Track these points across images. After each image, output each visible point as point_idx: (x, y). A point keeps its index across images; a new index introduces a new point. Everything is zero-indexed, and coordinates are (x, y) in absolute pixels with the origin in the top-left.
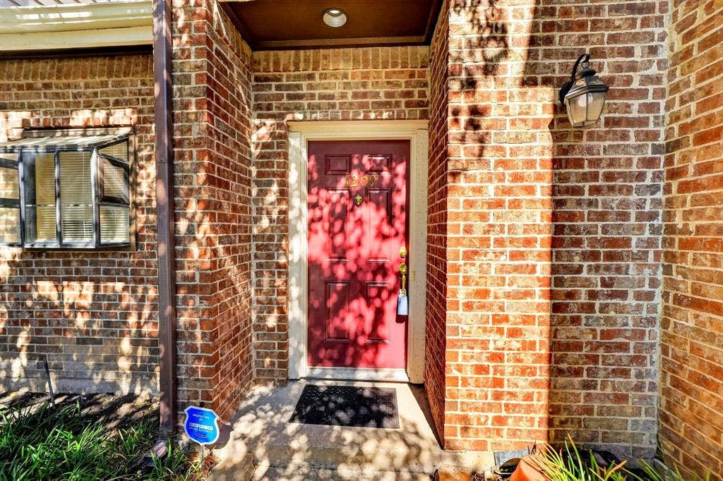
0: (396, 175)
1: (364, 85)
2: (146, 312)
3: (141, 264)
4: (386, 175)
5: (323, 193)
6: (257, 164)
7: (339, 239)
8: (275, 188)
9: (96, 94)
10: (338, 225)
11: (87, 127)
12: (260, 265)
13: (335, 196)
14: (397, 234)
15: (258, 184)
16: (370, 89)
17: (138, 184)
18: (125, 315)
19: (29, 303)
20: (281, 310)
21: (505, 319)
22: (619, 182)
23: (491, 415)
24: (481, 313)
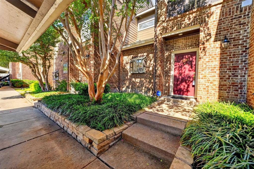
0: (193, 59)
1: (186, 43)
2: (147, 83)
3: (147, 76)
4: (191, 59)
5: (177, 63)
6: (166, 59)
7: (180, 71)
8: (169, 63)
9: (142, 51)
10: (180, 69)
11: (140, 56)
12: (165, 76)
13: (180, 64)
14: (193, 70)
15: (166, 62)
16: (187, 43)
17: (147, 64)
18: (144, 83)
19: (131, 81)
20: (169, 83)
21: (210, 80)
22: (237, 56)
23: (206, 96)
24: (204, 79)
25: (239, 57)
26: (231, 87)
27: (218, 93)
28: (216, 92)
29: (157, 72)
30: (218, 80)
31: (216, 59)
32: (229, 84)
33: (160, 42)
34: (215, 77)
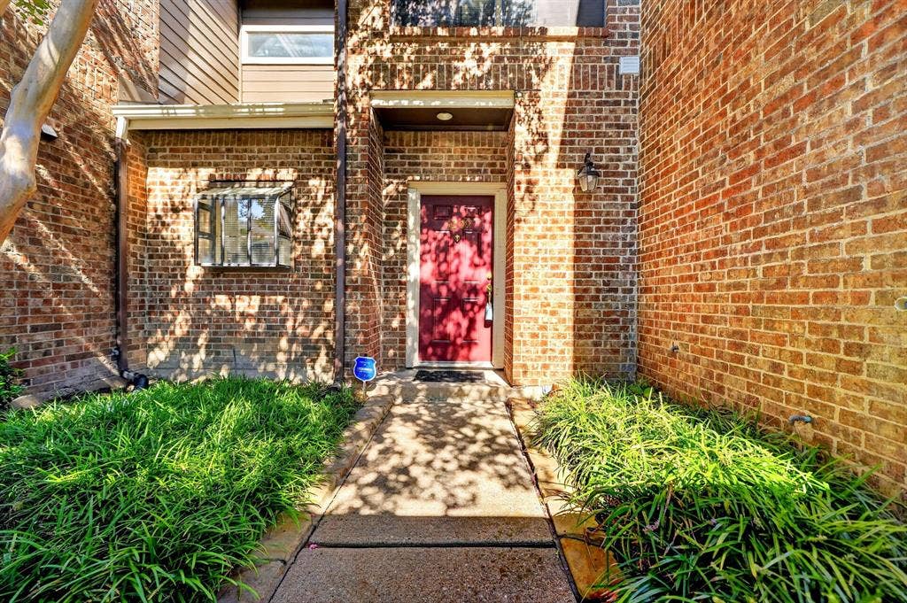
0: (485, 221)
1: (463, 157)
2: (300, 318)
3: (297, 282)
4: (477, 220)
5: (431, 232)
6: (386, 211)
7: (444, 267)
8: (399, 228)
9: (266, 157)
10: (442, 256)
11: (258, 181)
12: (387, 283)
13: (440, 235)
14: (485, 264)
15: (386, 224)
16: (466, 160)
17: (297, 224)
18: (284, 321)
19: (208, 312)
20: (403, 316)
21: (549, 305)
22: (612, 225)
23: (540, 363)
24: (534, 301)
25: (618, 230)
26: (604, 324)
27: (571, 348)
28: (567, 344)
29: (352, 265)
30: (572, 302)
31: (562, 229)
32: (597, 316)
33: (363, 127)
34: (562, 293)
